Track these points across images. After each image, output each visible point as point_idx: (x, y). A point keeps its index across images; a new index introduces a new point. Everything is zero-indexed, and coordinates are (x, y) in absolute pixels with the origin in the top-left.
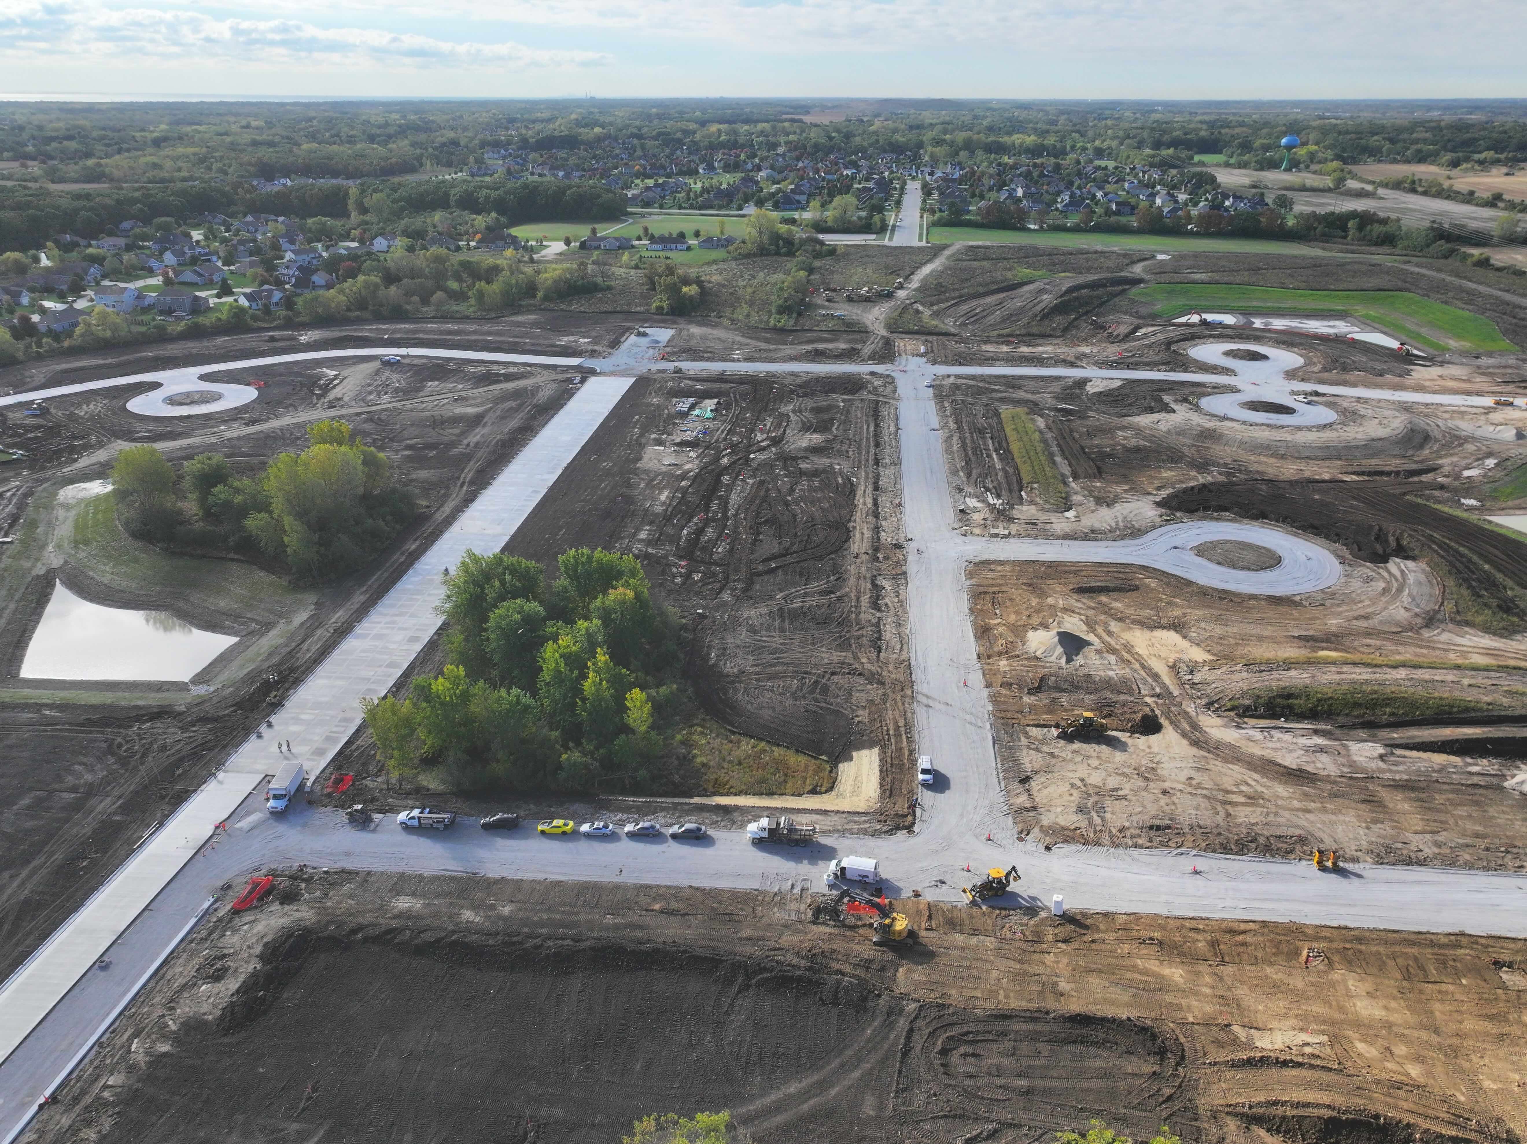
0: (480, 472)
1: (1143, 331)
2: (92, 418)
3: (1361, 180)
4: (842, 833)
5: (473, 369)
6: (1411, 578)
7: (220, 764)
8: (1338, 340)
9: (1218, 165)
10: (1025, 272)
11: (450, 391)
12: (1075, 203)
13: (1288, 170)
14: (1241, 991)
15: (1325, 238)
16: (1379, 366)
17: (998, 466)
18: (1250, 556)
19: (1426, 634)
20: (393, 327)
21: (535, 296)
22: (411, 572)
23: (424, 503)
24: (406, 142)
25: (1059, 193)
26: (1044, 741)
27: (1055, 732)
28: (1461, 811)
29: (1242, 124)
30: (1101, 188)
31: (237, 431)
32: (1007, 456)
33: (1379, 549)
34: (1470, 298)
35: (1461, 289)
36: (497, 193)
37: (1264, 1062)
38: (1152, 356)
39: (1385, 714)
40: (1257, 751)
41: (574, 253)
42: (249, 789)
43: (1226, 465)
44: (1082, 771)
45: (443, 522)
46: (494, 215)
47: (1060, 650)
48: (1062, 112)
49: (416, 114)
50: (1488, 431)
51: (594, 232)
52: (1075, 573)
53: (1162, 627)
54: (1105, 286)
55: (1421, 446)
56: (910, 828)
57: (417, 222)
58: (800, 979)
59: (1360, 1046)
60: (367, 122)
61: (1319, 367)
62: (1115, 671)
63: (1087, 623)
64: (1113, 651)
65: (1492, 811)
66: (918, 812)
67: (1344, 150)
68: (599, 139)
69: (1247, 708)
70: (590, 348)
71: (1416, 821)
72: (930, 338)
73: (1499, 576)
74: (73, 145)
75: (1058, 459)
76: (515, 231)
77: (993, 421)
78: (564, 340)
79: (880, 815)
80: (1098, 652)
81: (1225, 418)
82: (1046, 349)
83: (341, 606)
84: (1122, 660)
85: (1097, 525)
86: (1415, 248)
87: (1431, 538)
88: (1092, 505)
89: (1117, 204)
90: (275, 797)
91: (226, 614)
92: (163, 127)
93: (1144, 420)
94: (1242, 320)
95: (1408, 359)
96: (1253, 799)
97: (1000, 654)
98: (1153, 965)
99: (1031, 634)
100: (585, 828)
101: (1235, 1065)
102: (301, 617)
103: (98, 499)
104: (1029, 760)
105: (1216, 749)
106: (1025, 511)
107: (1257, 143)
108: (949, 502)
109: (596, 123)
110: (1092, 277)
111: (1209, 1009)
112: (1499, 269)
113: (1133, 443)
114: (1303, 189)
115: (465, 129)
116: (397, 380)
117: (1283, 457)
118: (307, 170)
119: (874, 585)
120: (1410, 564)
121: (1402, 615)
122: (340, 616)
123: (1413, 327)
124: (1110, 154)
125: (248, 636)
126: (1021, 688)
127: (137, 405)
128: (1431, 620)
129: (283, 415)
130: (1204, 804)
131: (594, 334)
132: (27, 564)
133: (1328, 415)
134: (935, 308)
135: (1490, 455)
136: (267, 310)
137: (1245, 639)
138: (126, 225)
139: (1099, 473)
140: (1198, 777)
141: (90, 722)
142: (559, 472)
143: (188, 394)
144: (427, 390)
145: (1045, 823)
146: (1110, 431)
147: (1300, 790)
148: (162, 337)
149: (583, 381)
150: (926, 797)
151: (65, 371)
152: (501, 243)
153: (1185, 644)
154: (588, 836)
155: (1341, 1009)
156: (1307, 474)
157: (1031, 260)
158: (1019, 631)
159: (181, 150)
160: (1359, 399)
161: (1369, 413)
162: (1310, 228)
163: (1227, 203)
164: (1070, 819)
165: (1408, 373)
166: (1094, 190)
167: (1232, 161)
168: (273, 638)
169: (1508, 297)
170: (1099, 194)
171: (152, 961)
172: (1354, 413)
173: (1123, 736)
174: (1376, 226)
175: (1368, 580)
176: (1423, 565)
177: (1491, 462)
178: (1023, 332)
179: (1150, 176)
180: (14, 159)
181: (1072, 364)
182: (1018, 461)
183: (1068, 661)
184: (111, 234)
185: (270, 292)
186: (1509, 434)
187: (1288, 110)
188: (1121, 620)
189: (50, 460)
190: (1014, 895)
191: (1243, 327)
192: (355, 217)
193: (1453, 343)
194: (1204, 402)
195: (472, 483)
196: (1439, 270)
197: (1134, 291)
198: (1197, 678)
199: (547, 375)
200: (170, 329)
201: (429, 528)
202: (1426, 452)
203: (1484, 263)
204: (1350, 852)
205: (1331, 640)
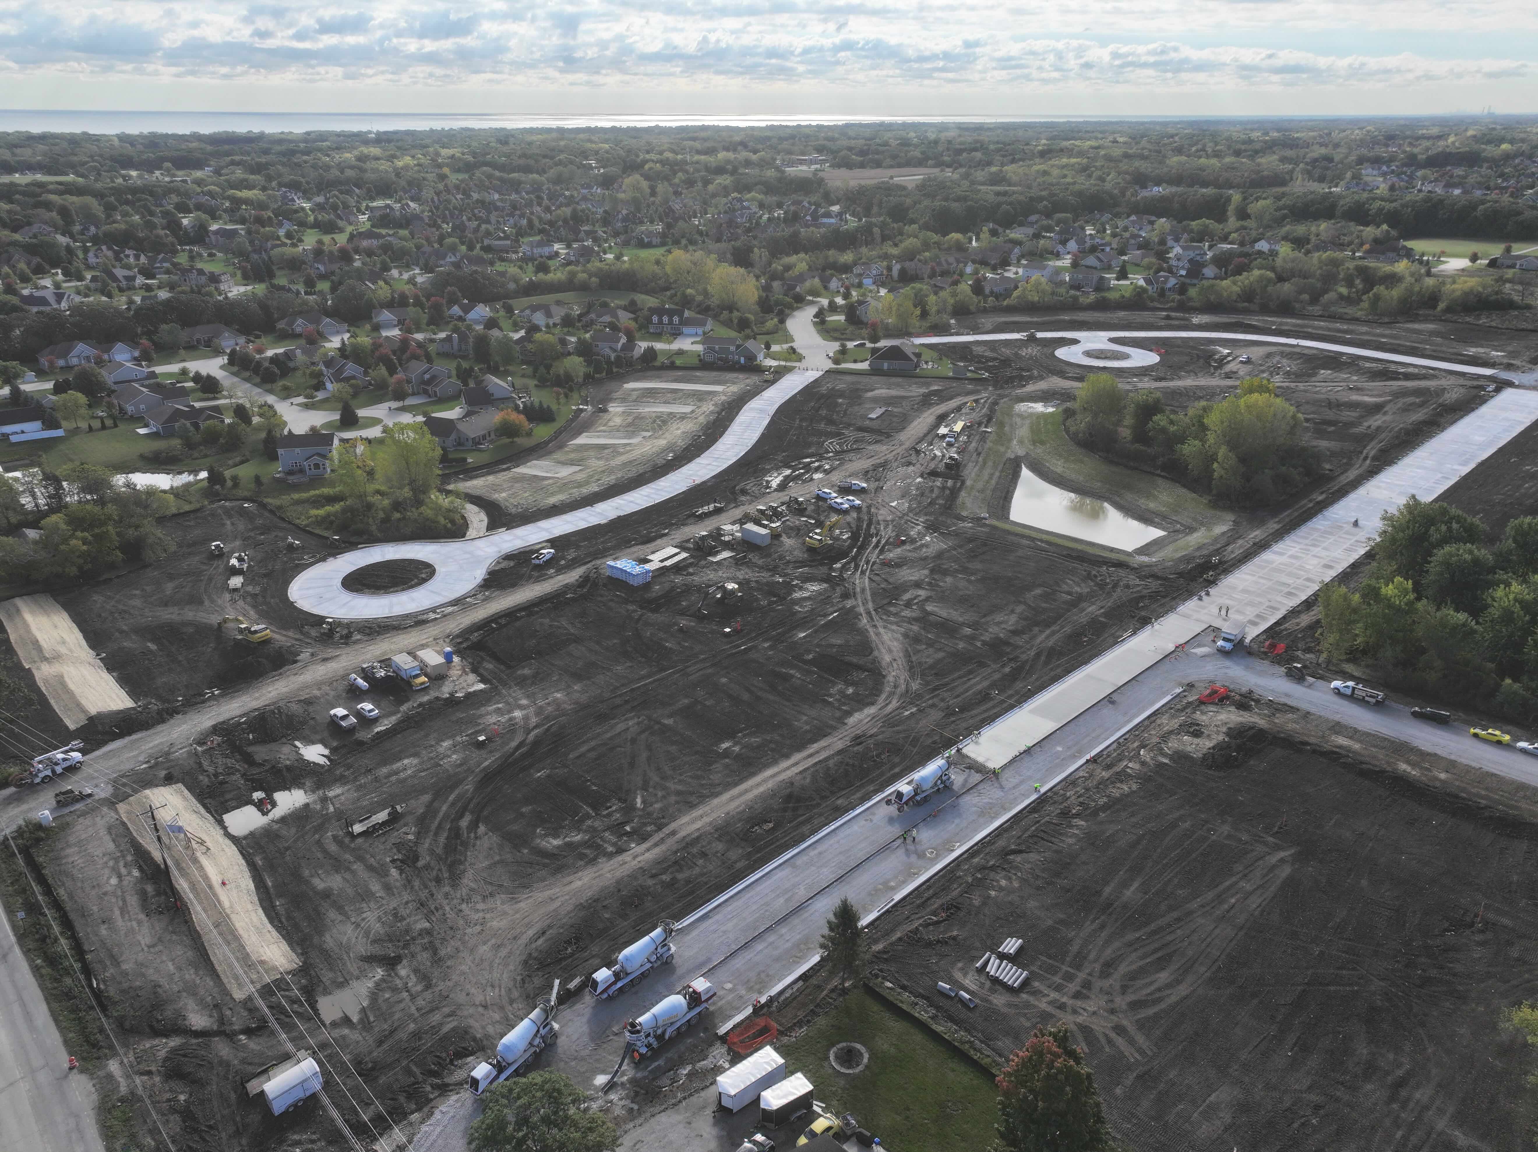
0: (1383, 451)
2: (1031, 358)
5: (1368, 365)
7: (1172, 609)
11: (1344, 380)
20: (1279, 320)
21: (1435, 307)
22: (1320, 516)
23: (1328, 466)
24: (1276, 157)
31: (1147, 384)
36: (1394, 205)
41: (1480, 270)
42: (1199, 630)
45: (1348, 484)
46: (1385, 227)
49: (1278, 131)
51: (1508, 250)
57: (1300, 229)
60: (1229, 139)
68: (1507, 157)
70: (1505, 361)
74: (978, 155)
76: (1410, 244)
78: (1472, 351)
83: (1258, 527)
90: (1225, 639)
91: (1157, 514)
92: (1044, 141)
100: (1522, 744)
102: (1220, 529)
103: (1043, 416)
109: (1502, 140)
115: (1337, 146)
116: (1287, 365)
118: (1177, 180)
122: (1257, 534)
125: (1175, 532)
127: (1062, 353)
129: (1184, 377)
131: (1510, 348)
132: (1002, 449)
136: (1162, 293)
138: (1033, 218)
141: (1069, 556)
142: (1472, 466)
143: (1102, 351)
144: (1319, 377)
148: (1074, 306)
149: (1498, 390)
151: (1006, 323)
152: (1391, 255)
154: (1524, 751)
159: (1065, 160)
168: (1197, 538)
171: (1144, 711)
180: (935, 166)
184: (1021, 224)
185: (1167, 278)
189: (1007, 382)
192: (1232, 222)
195: (1374, 458)
199: (1452, 380)
200: (1081, 300)
201: (1335, 486)
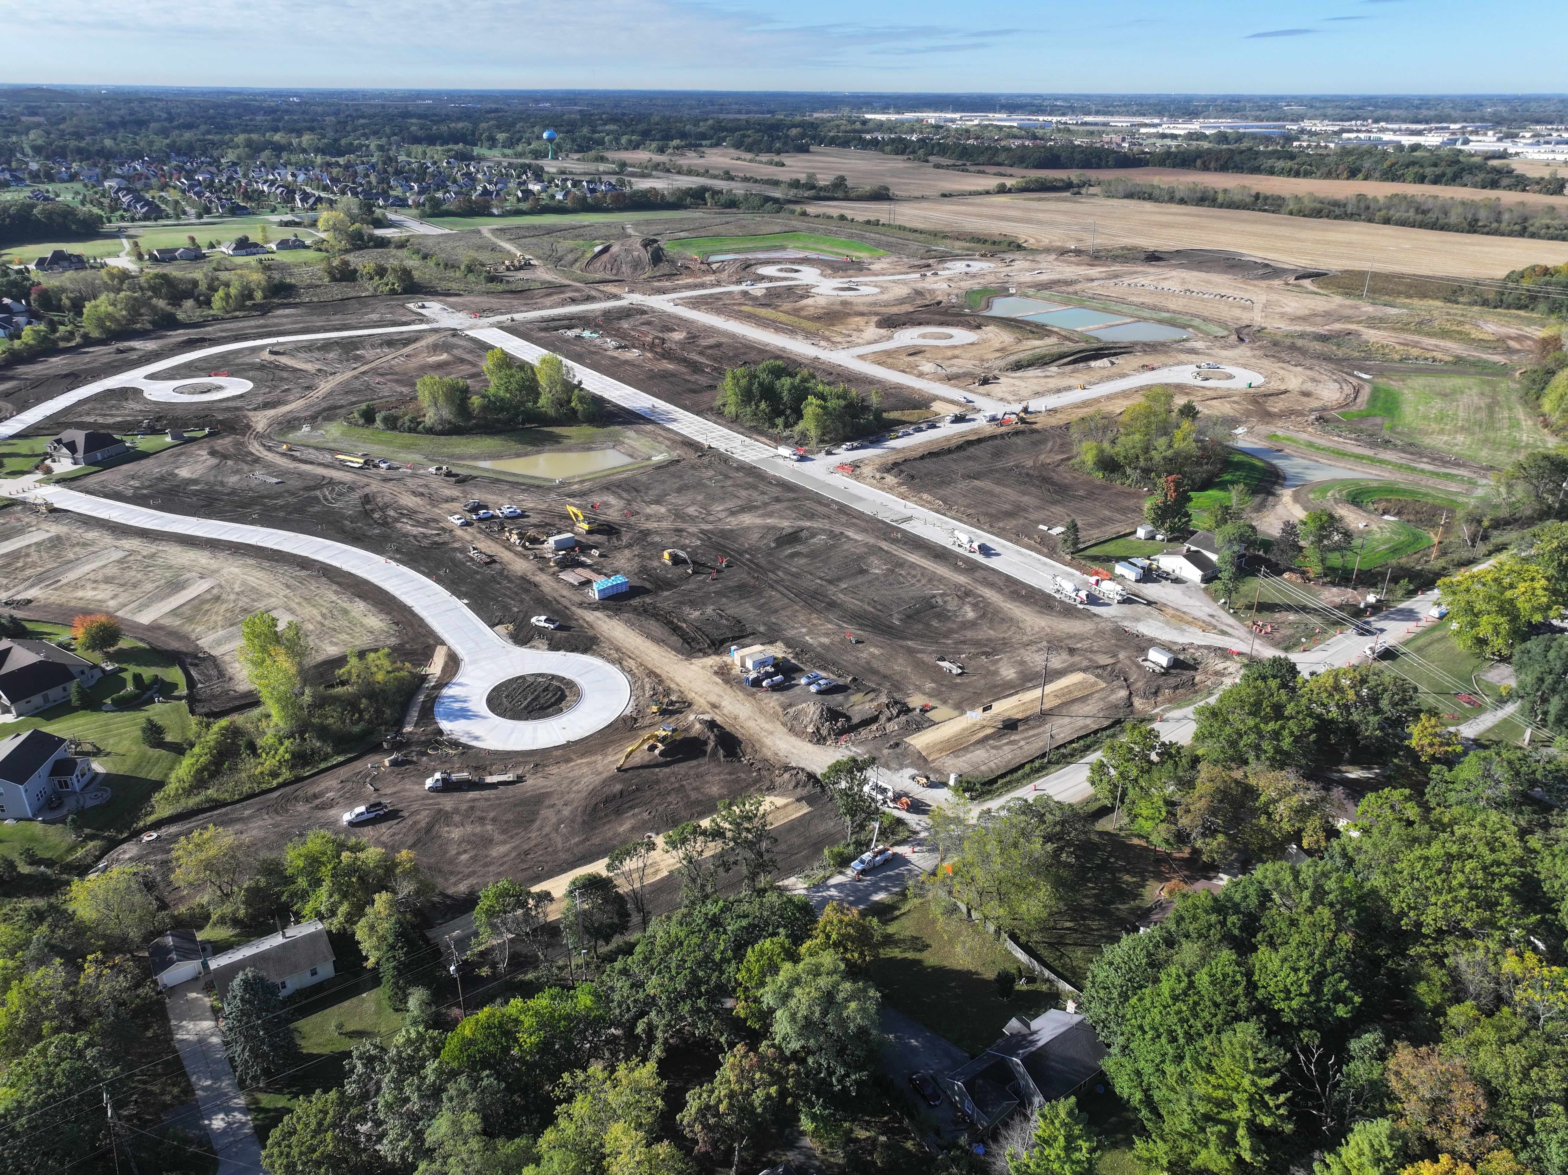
1: (714, 266)
15: (694, 206)
33: (973, 325)
34: (833, 232)
43: (870, 313)
53: (952, 358)
55: (924, 294)
82: (688, 281)
85: (872, 338)
88: (856, 332)
93: (809, 302)
95: (856, 263)
102: (631, 434)
112: (815, 216)
120: (989, 327)
121: (1010, 340)
123: (829, 249)
125: (617, 446)
131: (384, 311)
134: (576, 268)
135: (950, 294)
152: (65, 263)
156: (904, 310)
158: (915, 368)
165: (869, 268)
168: (637, 442)
169: (847, 230)
172: (882, 286)
177: (954, 296)
181: (720, 285)
186: (945, 286)
197: (663, 246)
199: (432, 335)
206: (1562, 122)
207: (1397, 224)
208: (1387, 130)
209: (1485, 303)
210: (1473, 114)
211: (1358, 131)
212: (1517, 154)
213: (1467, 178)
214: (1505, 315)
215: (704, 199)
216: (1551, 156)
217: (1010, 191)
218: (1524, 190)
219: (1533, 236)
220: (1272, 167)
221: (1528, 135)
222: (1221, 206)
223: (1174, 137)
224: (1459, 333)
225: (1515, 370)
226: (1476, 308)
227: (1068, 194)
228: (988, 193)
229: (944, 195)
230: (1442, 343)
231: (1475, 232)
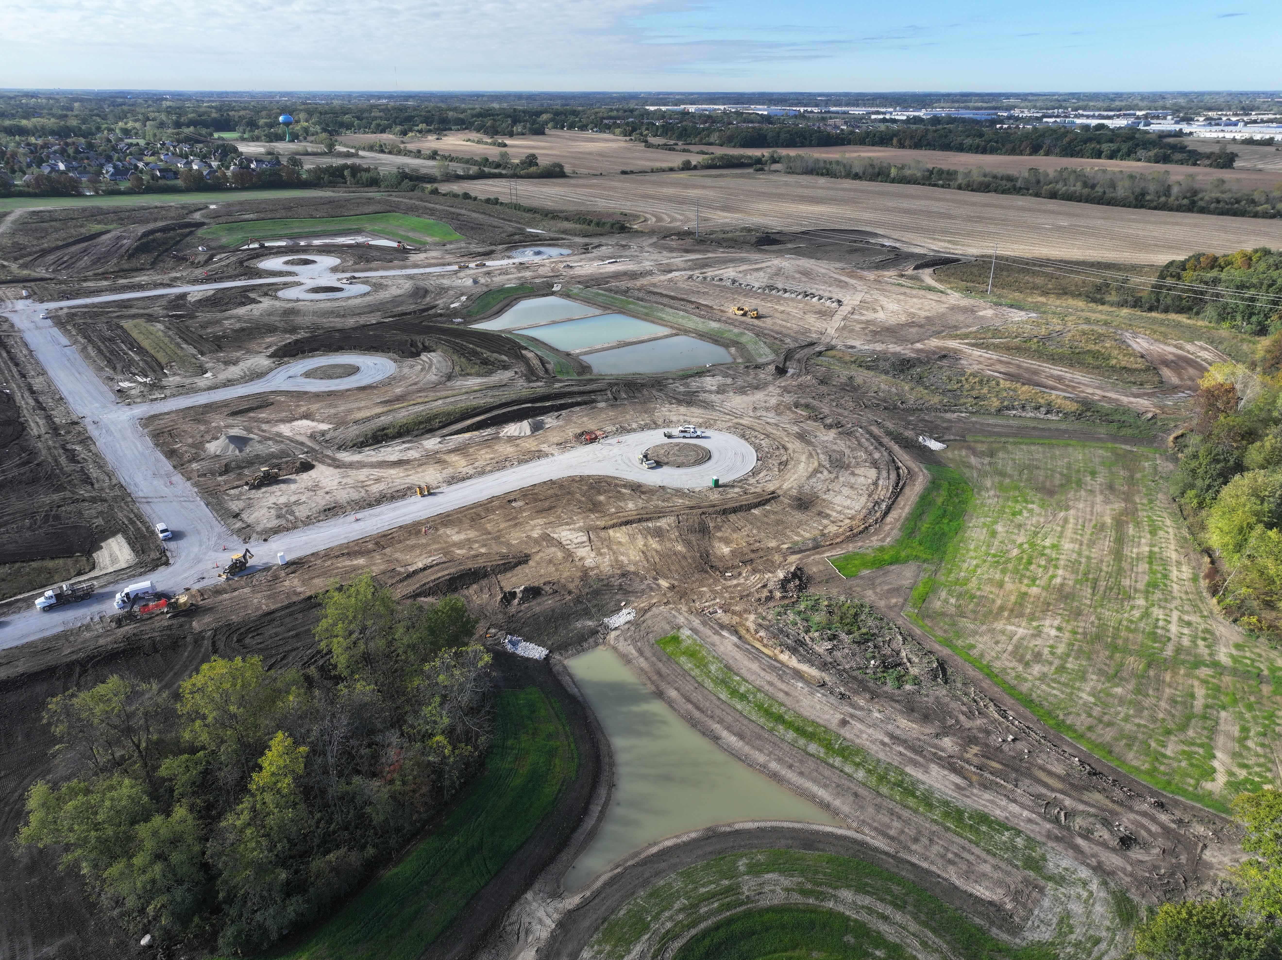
1: (218, 257)
3: (346, 146)
4: (116, 582)
6: (435, 360)
8: (358, 246)
9: (237, 140)
10: (98, 228)
12: (119, 173)
13: (292, 141)
14: (398, 555)
15: (332, 184)
16: (389, 257)
17: (137, 358)
18: (339, 371)
19: (449, 384)
25: (102, 166)
26: (241, 494)
27: (246, 488)
28: (483, 452)
29: (245, 109)
30: (140, 160)
32: (141, 351)
33: (414, 350)
34: (432, 212)
35: (426, 208)
37: (415, 572)
38: (231, 272)
39: (436, 423)
40: (374, 459)
43: (308, 327)
44: (272, 499)
47: (232, 447)
48: (76, 100)
50: (458, 282)
52: (226, 406)
53: (297, 419)
54: (174, 229)
55: (424, 296)
56: (167, 563)
58: (124, 651)
59: (458, 552)
61: (351, 263)
62: (274, 448)
63: (246, 429)
64: (270, 439)
65: (496, 447)
66: (168, 554)
67: (328, 125)
69: (362, 443)
71: (463, 462)
72: (28, 284)
73: (479, 349)
75: (184, 346)
77: (119, 332)
79: (139, 564)
80: (259, 442)
81: (298, 300)
82: (142, 278)
84: (277, 442)
85: (230, 377)
86: (392, 187)
87: (440, 339)
88: (222, 366)
89: (160, 171)
93: (241, 311)
94: (291, 243)
95: (405, 251)
96: (378, 480)
97: (190, 461)
98: (348, 563)
99: (207, 445)
101: (401, 581)
104: (235, 506)
105: (350, 465)
106: (172, 380)
107: (262, 122)
108: (106, 388)
110: (160, 224)
111: (382, 567)
112: (444, 195)
113: (238, 326)
114: (307, 154)
117: (344, 316)
119: (66, 450)
120: (433, 354)
121: (434, 378)
123: (403, 233)
124: (136, 134)
126: (213, 474)
128: (449, 377)
130: (351, 490)
133: (365, 288)
134: (21, 261)
135: (462, 295)
137: (350, 411)
139: (220, 348)
140: (344, 481)
145: (259, 529)
146: (218, 322)
147: (401, 469)
150: (172, 545)
153: (314, 424)
155: (446, 542)
156: (362, 323)
157: (98, 218)
158: (199, 446)
160: (381, 277)
161: (390, 283)
162: (319, 178)
163: (252, 166)
164: (274, 523)
165: (407, 258)
166: (134, 161)
167: (246, 136)
169: (453, 210)
170: (141, 165)
172: (381, 284)
173: (293, 477)
174: (363, 173)
175: (412, 367)
176: (439, 353)
177: (464, 298)
178: (116, 269)
179: (181, 150)
181: (169, 286)
182: (152, 352)
183: (240, 451)
186: (469, 282)
187: (278, 98)
188: (268, 422)
190: (252, 567)
191: (293, 246)
193: (429, 239)
194: (280, 294)
196: (411, 198)
197: (200, 232)
198: (328, 437)
202: (428, 299)
203: (435, 192)
204: (434, 484)
205: (399, 399)
206: (1230, 110)
207: (1063, 199)
208: (1083, 116)
209: (1137, 303)
210: (1157, 104)
211: (1057, 116)
212: (1191, 133)
213: (1141, 153)
214: (1162, 323)
215: (343, 177)
216: (1221, 135)
217: (695, 168)
218: (1195, 164)
219: (1203, 211)
220: (961, 144)
221: (1201, 119)
222: (893, 181)
223: (894, 121)
224: (1096, 355)
225: (1167, 431)
226: (1125, 311)
227: (751, 170)
228: (671, 170)
229: (624, 173)
230: (1067, 374)
231: (1142, 207)
